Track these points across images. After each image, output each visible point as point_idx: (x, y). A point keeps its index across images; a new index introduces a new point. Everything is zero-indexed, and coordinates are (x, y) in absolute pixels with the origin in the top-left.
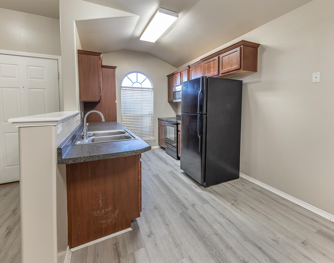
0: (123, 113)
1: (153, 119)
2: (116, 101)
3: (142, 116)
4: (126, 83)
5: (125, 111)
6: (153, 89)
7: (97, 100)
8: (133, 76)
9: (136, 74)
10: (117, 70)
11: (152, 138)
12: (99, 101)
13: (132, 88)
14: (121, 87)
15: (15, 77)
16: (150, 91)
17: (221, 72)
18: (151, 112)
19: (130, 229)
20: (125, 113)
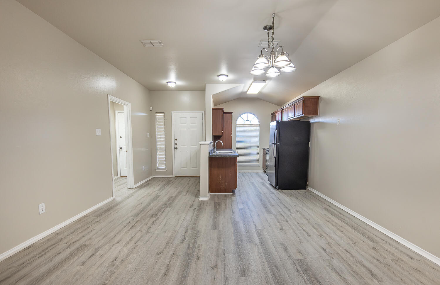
0: (237, 143)
1: (258, 148)
2: (232, 135)
3: (250, 146)
4: (240, 121)
5: (238, 142)
6: (259, 125)
7: (221, 135)
8: (244, 116)
9: (247, 114)
10: (233, 114)
11: (257, 163)
12: (222, 135)
13: (244, 125)
14: (236, 125)
15: (185, 124)
16: (257, 127)
17: (296, 115)
18: (257, 143)
19: (231, 193)
20: (238, 143)
